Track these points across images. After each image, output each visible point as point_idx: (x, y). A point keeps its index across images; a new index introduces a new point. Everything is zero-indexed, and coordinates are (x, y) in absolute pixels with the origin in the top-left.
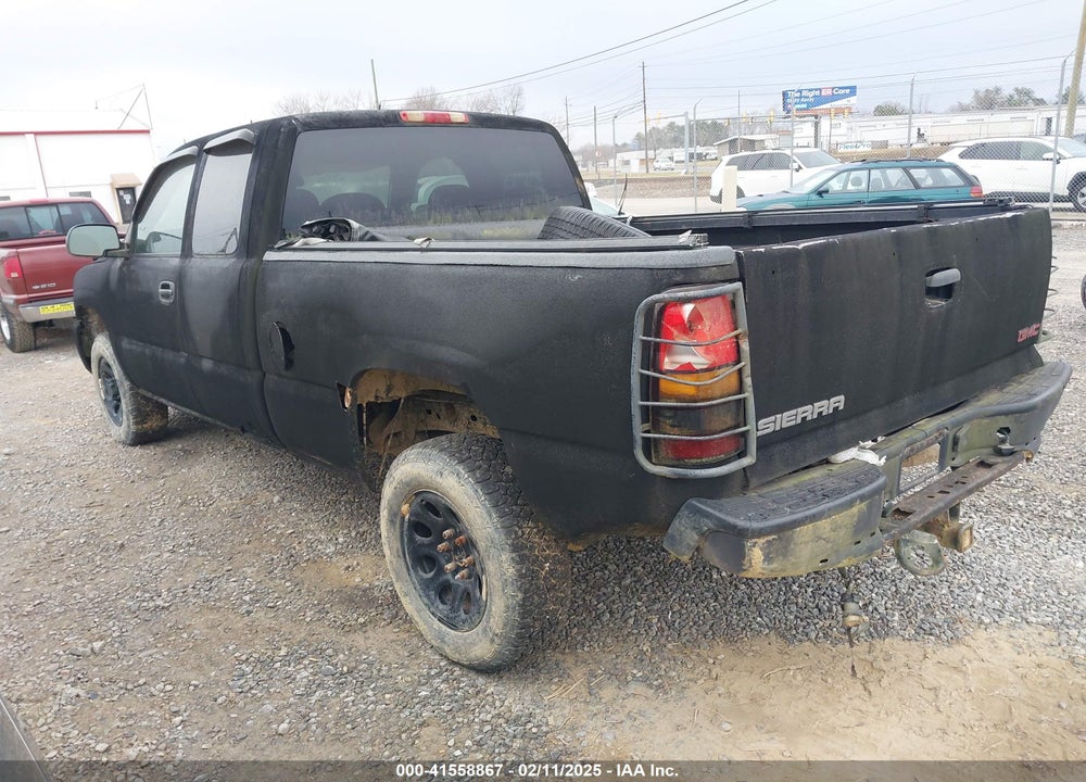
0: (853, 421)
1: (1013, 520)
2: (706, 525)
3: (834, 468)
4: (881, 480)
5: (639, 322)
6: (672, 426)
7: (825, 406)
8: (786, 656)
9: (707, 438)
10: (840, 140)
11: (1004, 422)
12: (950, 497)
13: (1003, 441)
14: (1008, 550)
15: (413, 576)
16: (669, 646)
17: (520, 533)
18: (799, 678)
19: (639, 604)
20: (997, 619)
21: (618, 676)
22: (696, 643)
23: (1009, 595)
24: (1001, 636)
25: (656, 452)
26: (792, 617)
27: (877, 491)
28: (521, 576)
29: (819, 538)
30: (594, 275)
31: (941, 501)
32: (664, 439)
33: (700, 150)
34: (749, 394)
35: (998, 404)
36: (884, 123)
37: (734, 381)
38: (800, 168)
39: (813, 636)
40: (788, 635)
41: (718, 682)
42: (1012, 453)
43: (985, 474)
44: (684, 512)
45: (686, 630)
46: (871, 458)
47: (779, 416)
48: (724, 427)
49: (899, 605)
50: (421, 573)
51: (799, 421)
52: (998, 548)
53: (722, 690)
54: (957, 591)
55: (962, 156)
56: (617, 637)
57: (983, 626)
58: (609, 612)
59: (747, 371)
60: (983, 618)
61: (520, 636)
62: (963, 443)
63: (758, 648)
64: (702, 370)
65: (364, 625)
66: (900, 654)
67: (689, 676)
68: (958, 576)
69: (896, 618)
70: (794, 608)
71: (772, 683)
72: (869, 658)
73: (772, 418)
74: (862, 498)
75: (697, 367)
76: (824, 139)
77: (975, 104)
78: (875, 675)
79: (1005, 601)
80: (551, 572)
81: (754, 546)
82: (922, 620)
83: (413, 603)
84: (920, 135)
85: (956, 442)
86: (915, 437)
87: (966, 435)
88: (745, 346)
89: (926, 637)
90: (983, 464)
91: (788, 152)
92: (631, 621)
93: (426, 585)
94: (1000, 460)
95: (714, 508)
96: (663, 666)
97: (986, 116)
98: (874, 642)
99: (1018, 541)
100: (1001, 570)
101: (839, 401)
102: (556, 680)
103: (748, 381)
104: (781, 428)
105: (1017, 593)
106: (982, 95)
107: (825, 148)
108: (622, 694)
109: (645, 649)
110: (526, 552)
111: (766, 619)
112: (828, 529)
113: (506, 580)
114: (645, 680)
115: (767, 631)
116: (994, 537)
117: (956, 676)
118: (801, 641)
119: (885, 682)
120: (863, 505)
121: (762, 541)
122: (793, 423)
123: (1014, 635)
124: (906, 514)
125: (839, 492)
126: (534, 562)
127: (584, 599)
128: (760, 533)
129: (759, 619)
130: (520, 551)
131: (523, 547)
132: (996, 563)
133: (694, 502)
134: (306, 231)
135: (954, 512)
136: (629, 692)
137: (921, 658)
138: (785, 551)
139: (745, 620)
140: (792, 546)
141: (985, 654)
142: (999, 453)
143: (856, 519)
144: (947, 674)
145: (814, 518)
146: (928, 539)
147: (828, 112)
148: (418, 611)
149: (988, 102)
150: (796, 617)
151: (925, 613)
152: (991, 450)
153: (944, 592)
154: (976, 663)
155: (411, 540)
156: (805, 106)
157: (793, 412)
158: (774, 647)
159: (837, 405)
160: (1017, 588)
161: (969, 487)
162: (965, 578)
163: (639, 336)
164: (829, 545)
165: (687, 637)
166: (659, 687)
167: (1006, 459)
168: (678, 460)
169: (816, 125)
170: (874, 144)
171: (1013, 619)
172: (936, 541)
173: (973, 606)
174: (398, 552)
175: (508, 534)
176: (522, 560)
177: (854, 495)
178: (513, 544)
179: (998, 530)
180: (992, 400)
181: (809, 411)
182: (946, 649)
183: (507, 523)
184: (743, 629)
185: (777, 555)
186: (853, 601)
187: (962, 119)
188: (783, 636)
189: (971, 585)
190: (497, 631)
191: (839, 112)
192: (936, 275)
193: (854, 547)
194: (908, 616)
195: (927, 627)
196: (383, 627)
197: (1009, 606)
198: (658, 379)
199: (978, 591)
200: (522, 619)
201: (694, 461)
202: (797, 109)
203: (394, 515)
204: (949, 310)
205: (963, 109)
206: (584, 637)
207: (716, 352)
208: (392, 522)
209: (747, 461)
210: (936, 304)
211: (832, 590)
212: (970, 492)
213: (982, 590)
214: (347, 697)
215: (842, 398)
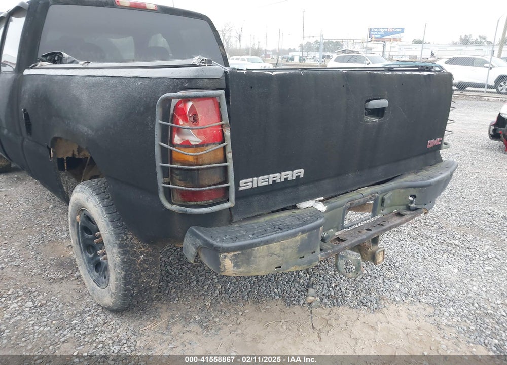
0: (311, 185)
1: (427, 244)
2: (199, 243)
3: (297, 212)
4: (320, 221)
5: (159, 112)
6: (180, 180)
7: (291, 175)
8: (283, 313)
9: (198, 189)
10: (395, 54)
11: (413, 191)
12: (371, 232)
13: (411, 202)
14: (420, 260)
15: (84, 255)
16: (221, 303)
17: (125, 238)
18: (285, 327)
19: (215, 277)
20: (404, 299)
21: (186, 319)
22: (236, 302)
23: (414, 286)
24: (402, 308)
25: (173, 196)
26: (294, 290)
27: (318, 227)
28: (124, 262)
29: (272, 254)
30: (147, 81)
31: (365, 235)
32: (176, 189)
33: (327, 54)
34: (230, 164)
35: (411, 181)
36: (416, 47)
37: (220, 155)
38: (369, 63)
39: (302, 302)
40: (288, 300)
41: (240, 327)
42: (416, 209)
43: (398, 220)
44: (188, 234)
45: (234, 294)
46: (322, 207)
47: (255, 179)
48: (213, 183)
49: (354, 287)
50: (88, 254)
51: (271, 182)
52: (416, 259)
53: (239, 331)
54: (387, 281)
55: (446, 63)
56: (194, 296)
57: (395, 302)
58: (197, 281)
59: (229, 148)
60: (396, 297)
61: (125, 295)
62: (388, 202)
63: (269, 307)
64: (196, 146)
65: (63, 279)
66: (345, 317)
67: (226, 321)
68: (390, 273)
69: (350, 295)
70: (297, 285)
71: (269, 329)
72: (327, 318)
73: (251, 180)
74: (303, 232)
75: (193, 143)
76: (387, 53)
77: (459, 41)
78: (327, 328)
79: (411, 289)
80: (144, 261)
81: (225, 258)
82: (363, 297)
83: (83, 270)
84: (432, 54)
85: (383, 201)
86: (354, 197)
87: (390, 197)
88: (227, 133)
89: (362, 307)
90: (399, 215)
91: (364, 55)
92: (206, 287)
93: (90, 261)
94: (408, 213)
95: (203, 233)
96: (213, 315)
97: (464, 47)
98: (333, 308)
99: (427, 256)
100: (413, 271)
101: (301, 172)
102: (152, 319)
103: (230, 155)
104: (257, 186)
105: (418, 285)
106: (463, 37)
107: (387, 57)
108: (184, 330)
109: (207, 304)
110: (128, 249)
111: (279, 290)
112: (278, 248)
113: (115, 264)
114: (200, 323)
115: (278, 297)
116: (415, 252)
117: (371, 332)
118: (294, 305)
119: (331, 333)
120: (304, 235)
121: (230, 255)
122: (267, 183)
123: (410, 308)
124: (343, 241)
125: (289, 227)
126: (133, 255)
127: (186, 273)
128: (228, 250)
129: (276, 290)
130: (124, 248)
131: (126, 245)
132: (412, 267)
133: (193, 228)
134: (44, 59)
135: (375, 241)
136: (188, 329)
137: (355, 319)
138: (248, 261)
139: (268, 290)
140: (253, 258)
141: (391, 319)
142: (409, 209)
143: (299, 243)
144: (366, 330)
145: (266, 243)
146: (355, 256)
147: (390, 40)
148: (85, 275)
149: (465, 41)
150: (296, 290)
151: (366, 293)
152: (405, 207)
153: (380, 281)
154: (384, 324)
155: (83, 236)
156: (379, 36)
157: (267, 177)
158: (278, 308)
159: (298, 174)
160: (419, 281)
161: (384, 227)
162: (393, 274)
163: (159, 121)
164: (280, 259)
165: (233, 298)
166: (207, 327)
167: (412, 212)
168: (184, 202)
169: (384, 45)
170: (410, 57)
171: (412, 299)
172: (360, 258)
173: (393, 291)
174: (76, 241)
175: (117, 238)
176: (125, 253)
177: (298, 229)
178: (119, 244)
179: (418, 249)
180: (410, 179)
181: (279, 177)
182: (371, 315)
183: (117, 232)
184: (266, 295)
185: (243, 264)
186: (312, 288)
187: (453, 48)
188: (286, 301)
189: (395, 278)
190: (113, 291)
191: (395, 40)
192: (372, 102)
193: (299, 260)
194: (357, 294)
195: (364, 301)
196: (72, 281)
197: (412, 292)
198: (171, 150)
199: (398, 282)
200: (125, 286)
201: (192, 203)
202: (375, 38)
203: (74, 221)
204: (380, 125)
205: (455, 44)
206: (177, 295)
207: (205, 134)
208: (73, 225)
209: (227, 205)
210: (372, 120)
211: (320, 276)
212: (385, 230)
213: (400, 281)
214: (32, 321)
215: (302, 171)
